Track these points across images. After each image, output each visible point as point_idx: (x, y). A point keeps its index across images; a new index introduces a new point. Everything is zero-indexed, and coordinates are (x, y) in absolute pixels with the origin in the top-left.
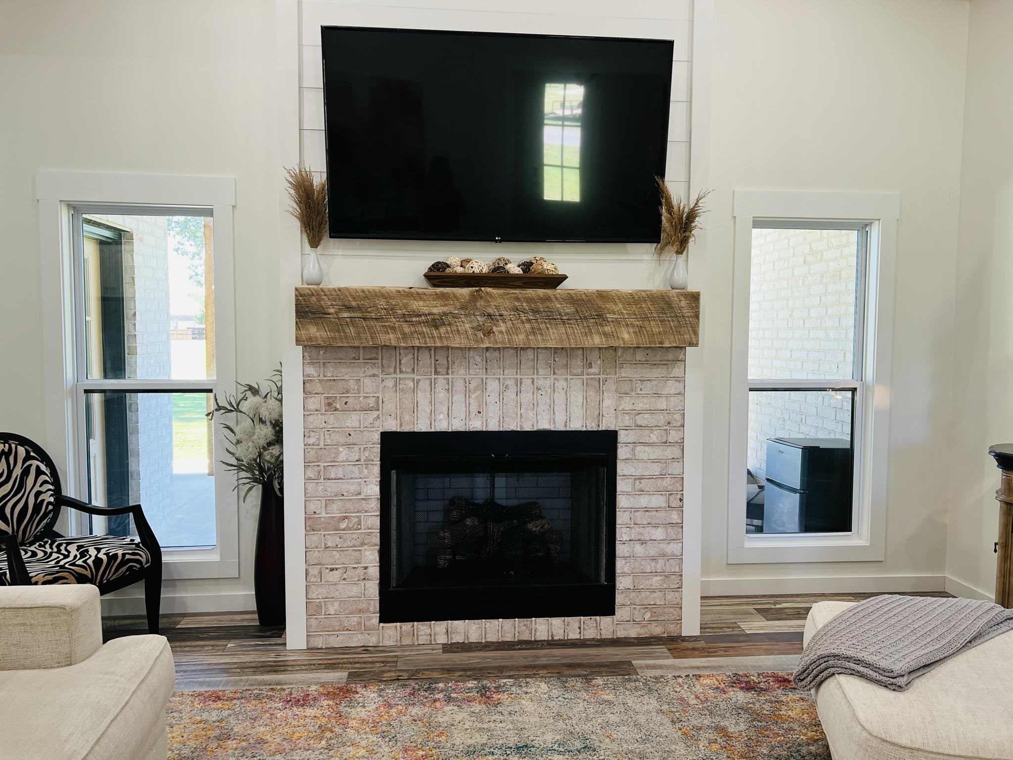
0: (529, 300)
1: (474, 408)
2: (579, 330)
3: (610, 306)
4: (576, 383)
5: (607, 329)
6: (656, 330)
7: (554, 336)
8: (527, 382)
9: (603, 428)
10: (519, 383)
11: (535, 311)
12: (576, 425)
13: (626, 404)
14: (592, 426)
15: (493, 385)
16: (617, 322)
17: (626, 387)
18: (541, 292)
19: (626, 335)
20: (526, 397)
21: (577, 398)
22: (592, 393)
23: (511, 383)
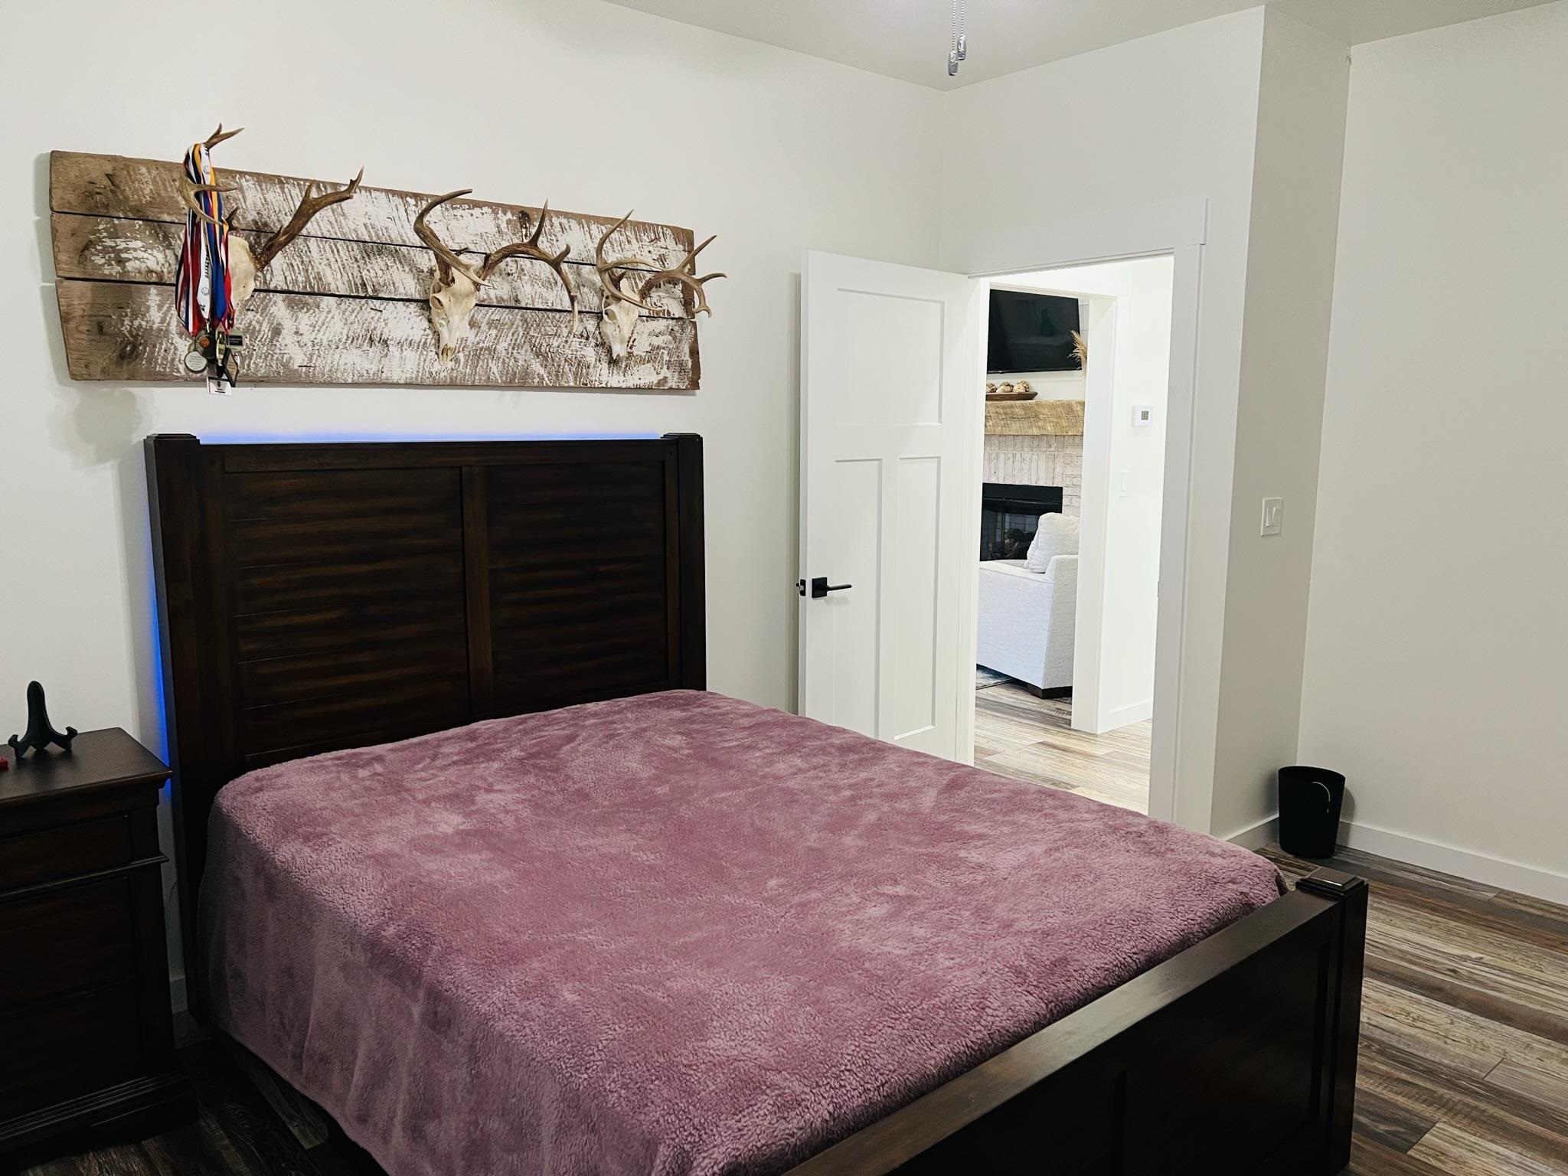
0: (1004, 408)
1: (993, 471)
2: (1026, 424)
3: (1041, 410)
4: (1043, 456)
5: (1040, 424)
6: (1064, 425)
7: (1015, 428)
8: (1018, 455)
9: (1055, 485)
10: (1014, 456)
11: (1006, 414)
12: (1041, 483)
13: (1068, 471)
14: (1049, 484)
15: (1002, 457)
16: (1045, 420)
17: (1068, 460)
18: (1009, 402)
19: (1050, 428)
20: (1017, 464)
21: (1043, 466)
22: (1051, 463)
23: (1010, 456)
